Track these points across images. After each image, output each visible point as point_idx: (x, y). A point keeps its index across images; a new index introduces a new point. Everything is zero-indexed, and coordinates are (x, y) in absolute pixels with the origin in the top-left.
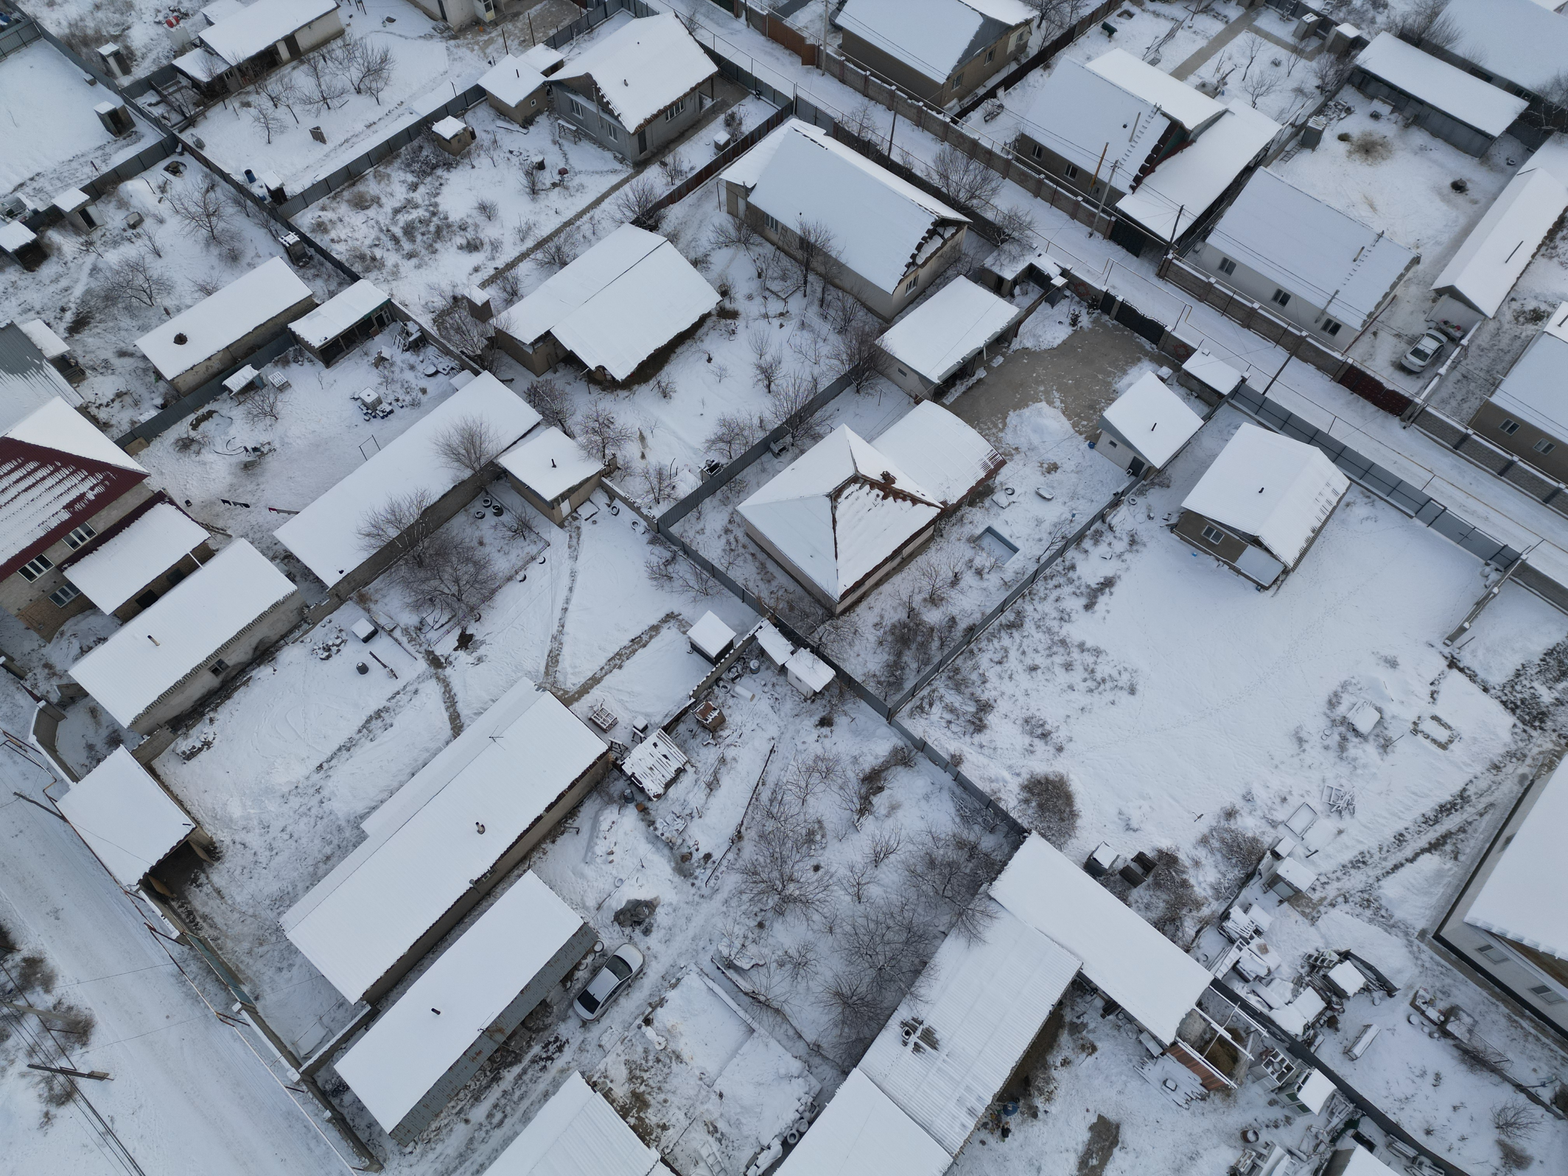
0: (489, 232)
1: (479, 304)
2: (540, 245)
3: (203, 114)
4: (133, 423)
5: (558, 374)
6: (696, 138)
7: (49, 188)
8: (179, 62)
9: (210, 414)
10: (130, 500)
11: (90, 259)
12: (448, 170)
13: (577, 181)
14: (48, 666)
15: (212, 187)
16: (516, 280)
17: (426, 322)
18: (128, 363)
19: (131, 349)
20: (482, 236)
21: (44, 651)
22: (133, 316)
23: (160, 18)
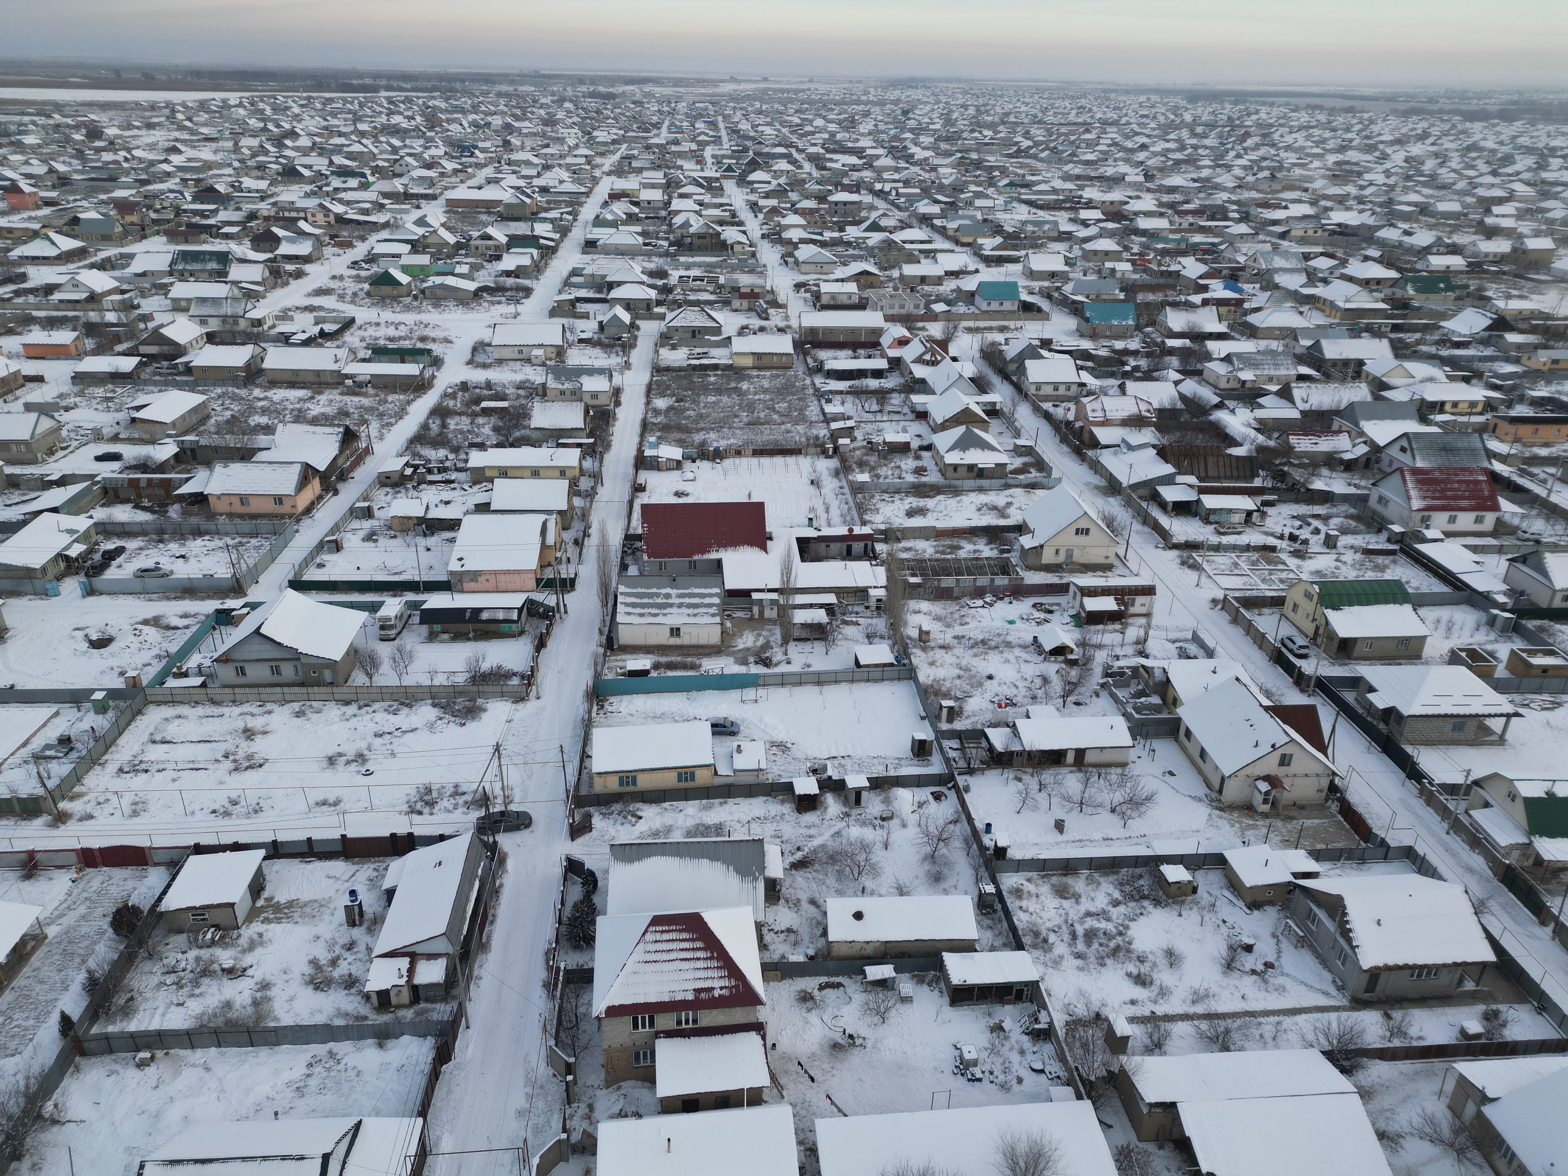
0: (1164, 977)
1: (1119, 1034)
2: (1209, 1016)
3: (983, 770)
4: (783, 957)
5: (1162, 1152)
6: (1439, 1011)
7: (849, 767)
8: (989, 732)
9: (839, 985)
10: (738, 1015)
11: (841, 825)
12: (1155, 906)
13: (1280, 980)
14: (591, 1107)
15: (955, 822)
16: (1168, 1034)
17: (1059, 1021)
18: (812, 909)
19: (821, 902)
20: (1155, 976)
21: (599, 1093)
22: (839, 880)
23: (996, 699)
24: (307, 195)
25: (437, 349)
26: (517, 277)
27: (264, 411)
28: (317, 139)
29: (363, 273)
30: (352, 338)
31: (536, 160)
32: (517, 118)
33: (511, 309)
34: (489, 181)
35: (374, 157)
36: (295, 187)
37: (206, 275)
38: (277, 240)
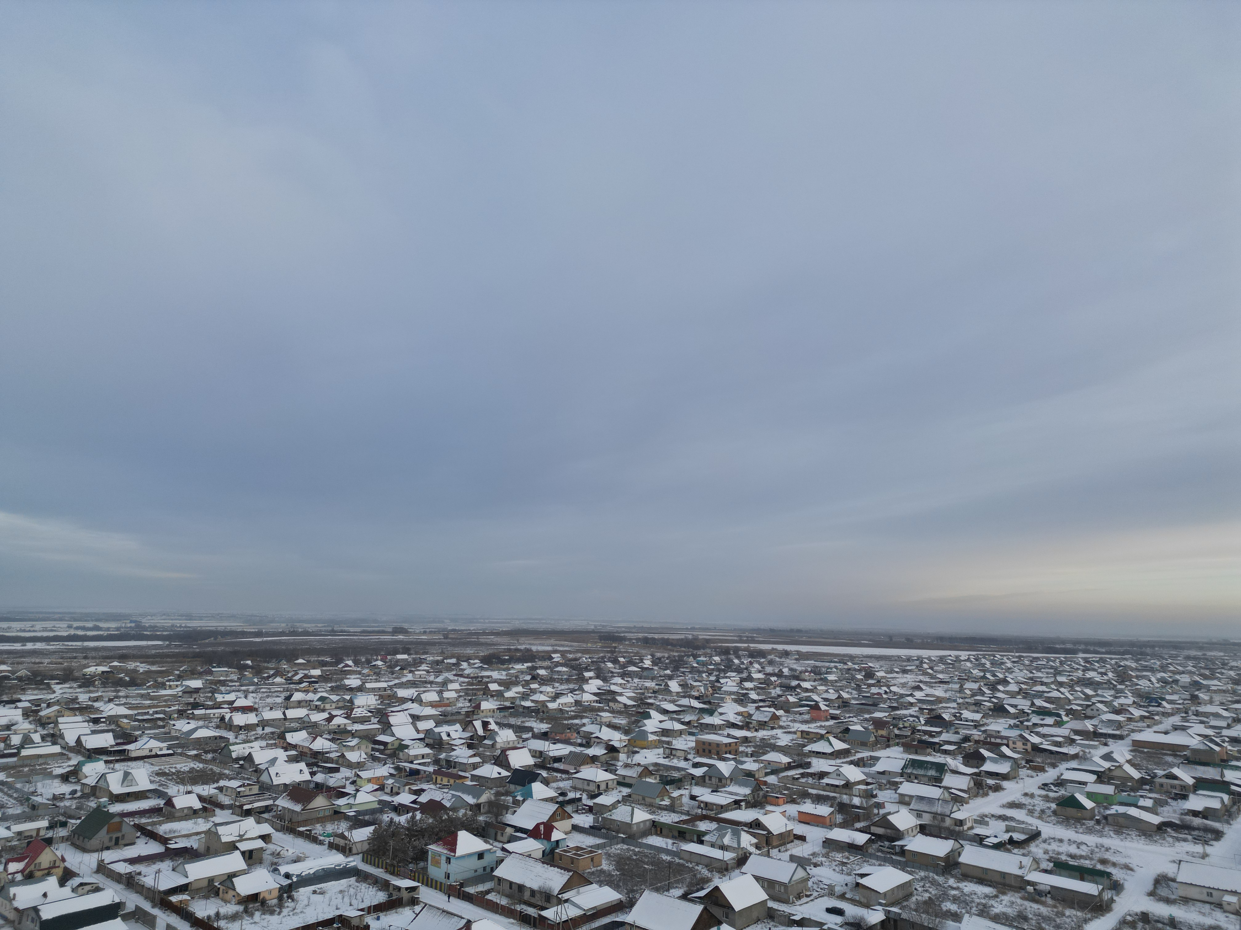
24: (1011, 727)
25: (1117, 874)
26: (1205, 817)
27: (955, 900)
28: (1023, 686)
29: (1052, 794)
30: (1036, 849)
31: (1225, 714)
32: (1206, 677)
33: (1198, 848)
34: (1176, 728)
35: (1069, 702)
36: (1002, 720)
37: (926, 779)
38: (983, 759)
